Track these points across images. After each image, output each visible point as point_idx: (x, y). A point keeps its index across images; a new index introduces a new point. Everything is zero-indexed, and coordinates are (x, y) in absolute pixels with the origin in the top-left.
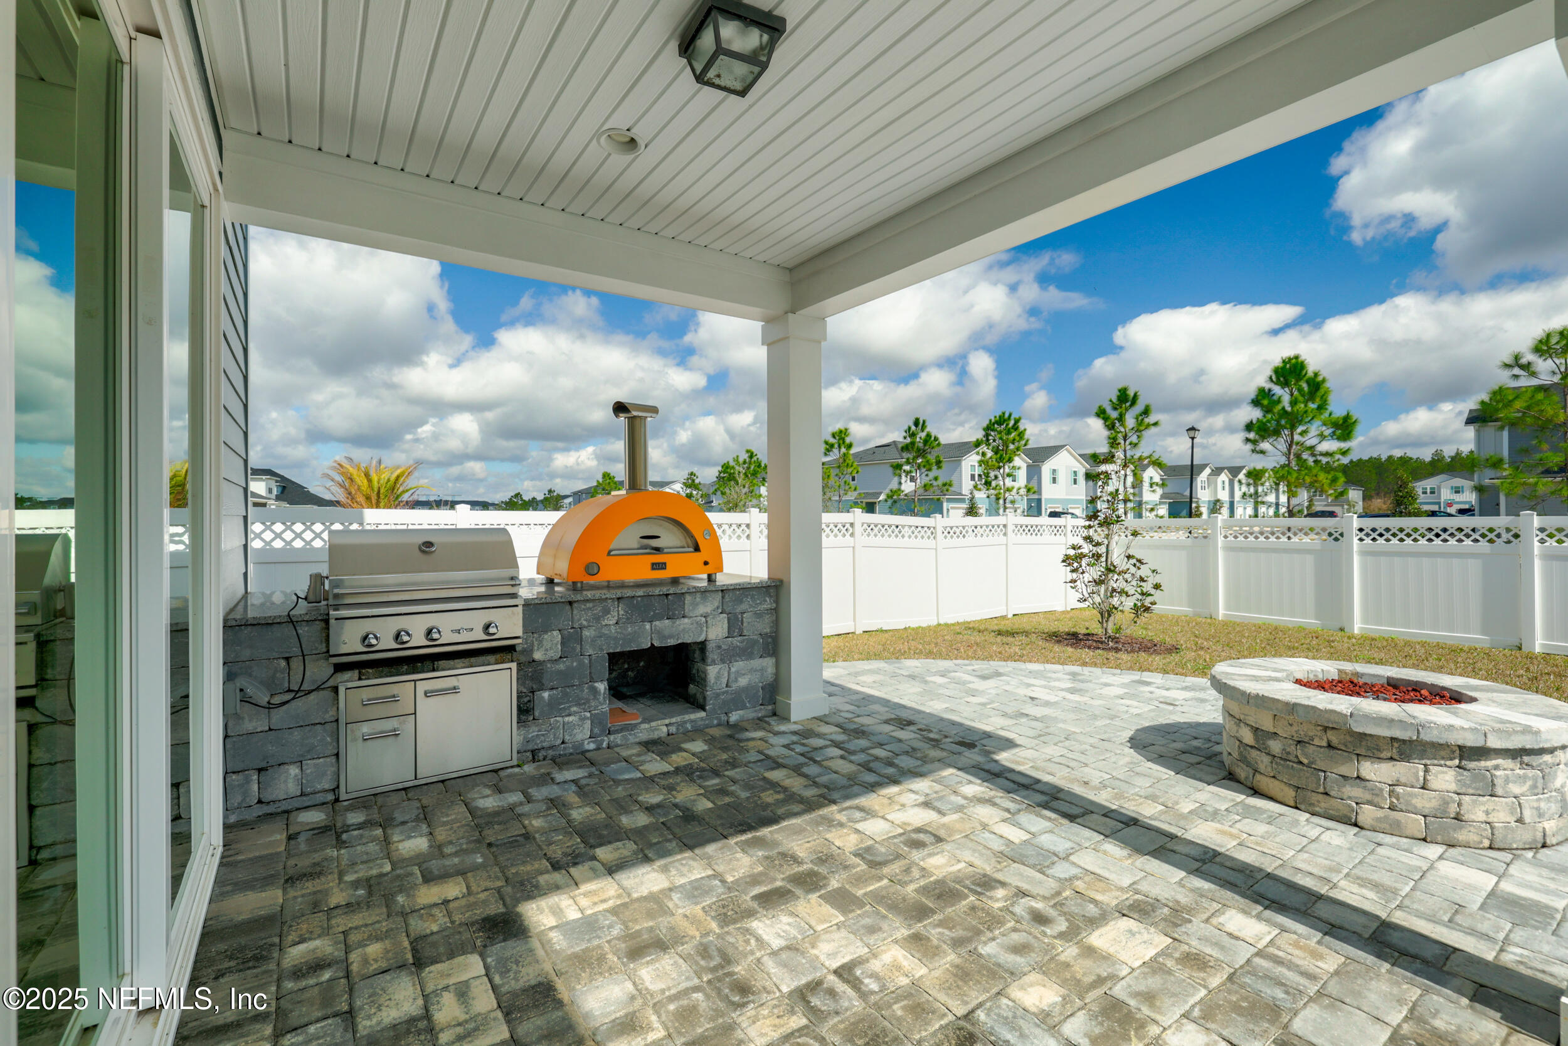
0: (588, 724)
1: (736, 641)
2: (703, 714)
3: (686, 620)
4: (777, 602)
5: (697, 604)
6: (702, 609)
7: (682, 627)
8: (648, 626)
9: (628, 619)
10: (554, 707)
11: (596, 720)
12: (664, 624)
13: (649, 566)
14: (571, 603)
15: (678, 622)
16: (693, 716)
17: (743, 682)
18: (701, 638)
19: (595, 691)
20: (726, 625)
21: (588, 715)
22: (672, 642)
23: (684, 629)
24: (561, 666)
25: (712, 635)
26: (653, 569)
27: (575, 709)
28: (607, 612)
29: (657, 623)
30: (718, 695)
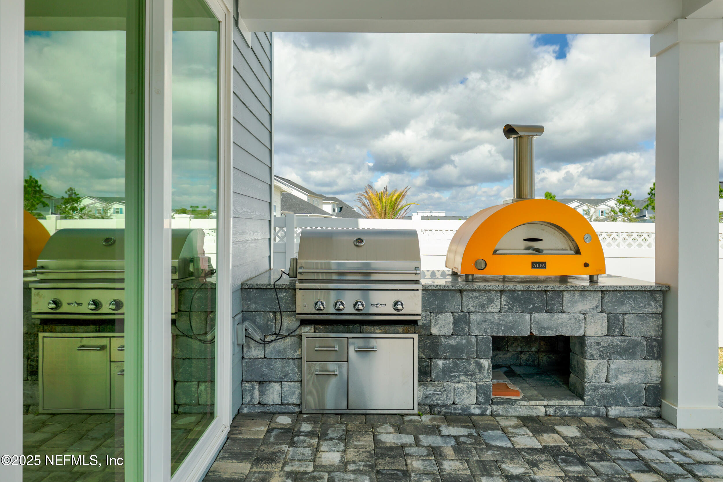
0: (474, 392)
1: (617, 340)
2: (580, 403)
3: (564, 315)
4: (664, 306)
5: (576, 302)
6: (581, 307)
7: (560, 321)
8: (527, 317)
9: (509, 309)
10: (446, 373)
11: (482, 391)
12: (542, 317)
13: (530, 265)
14: (461, 291)
15: (556, 316)
16: (570, 403)
17: (624, 380)
18: (580, 333)
19: (480, 366)
20: (605, 324)
21: (474, 385)
22: (550, 333)
23: (562, 324)
24: (453, 342)
25: (590, 332)
26: (533, 267)
27: (463, 378)
28: (491, 301)
29: (537, 315)
30: (596, 388)
